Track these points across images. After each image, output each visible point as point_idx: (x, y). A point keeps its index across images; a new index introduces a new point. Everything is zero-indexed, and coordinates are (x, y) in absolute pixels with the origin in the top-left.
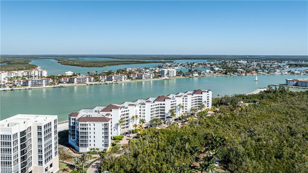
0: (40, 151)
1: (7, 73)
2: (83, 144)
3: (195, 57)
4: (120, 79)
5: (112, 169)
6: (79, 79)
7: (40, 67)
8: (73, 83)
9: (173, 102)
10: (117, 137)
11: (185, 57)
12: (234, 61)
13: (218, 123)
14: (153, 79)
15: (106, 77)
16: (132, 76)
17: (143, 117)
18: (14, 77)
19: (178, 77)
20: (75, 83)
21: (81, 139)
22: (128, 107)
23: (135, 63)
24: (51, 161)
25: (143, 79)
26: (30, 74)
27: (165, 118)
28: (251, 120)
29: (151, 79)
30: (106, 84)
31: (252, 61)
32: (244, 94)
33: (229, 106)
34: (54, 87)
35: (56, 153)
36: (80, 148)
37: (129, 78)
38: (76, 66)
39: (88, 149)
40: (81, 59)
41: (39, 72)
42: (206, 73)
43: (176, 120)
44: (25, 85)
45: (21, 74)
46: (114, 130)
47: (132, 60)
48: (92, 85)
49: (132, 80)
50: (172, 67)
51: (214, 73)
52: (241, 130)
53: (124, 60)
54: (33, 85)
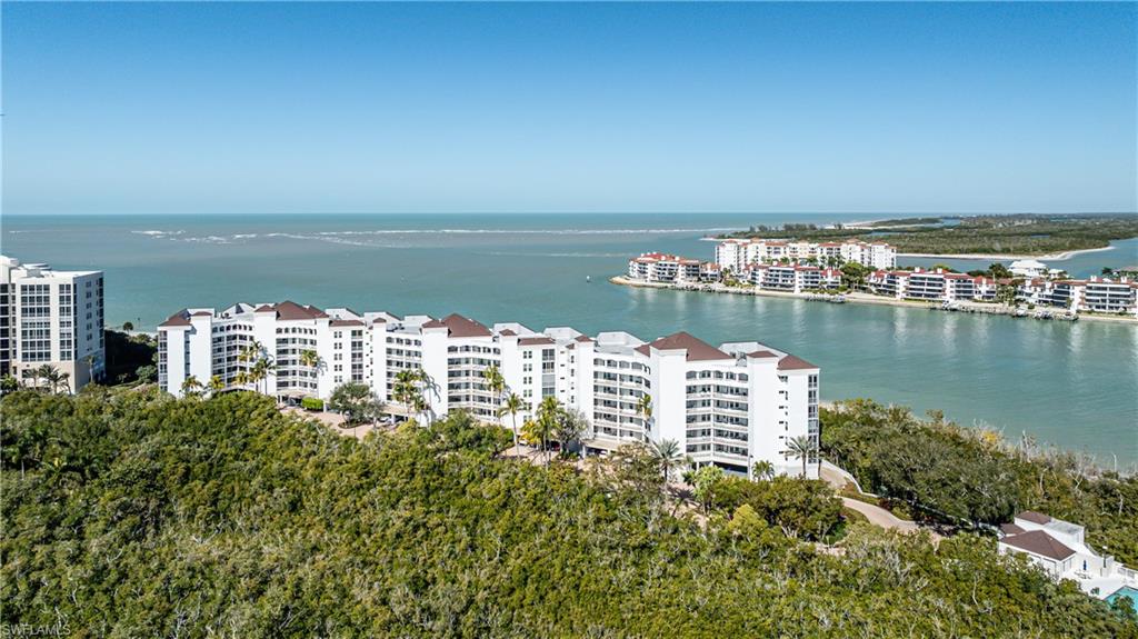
6: (919, 284)
8: (893, 293)
20: (898, 297)
26: (835, 255)
41: (862, 250)
45: (807, 251)
48: (971, 312)
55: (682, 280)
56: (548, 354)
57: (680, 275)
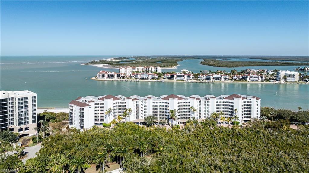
1: (132, 68)
4: (219, 79)
6: (179, 77)
14: (262, 82)
15: (205, 76)
16: (235, 77)
18: (136, 71)
19: (302, 82)
20: (174, 80)
22: (125, 100)
24: (27, 125)
25: (248, 81)
26: (148, 70)
27: (169, 118)
29: (259, 82)
34: (156, 82)
45: (141, 69)
48: (190, 82)
49: (234, 81)
54: (142, 78)
55: (116, 78)
56: (200, 102)
57: (115, 77)
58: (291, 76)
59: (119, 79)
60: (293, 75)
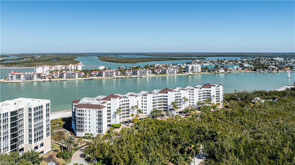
0: (30, 130)
1: (49, 67)
2: (79, 129)
3: (229, 54)
4: (144, 73)
5: (92, 153)
7: (82, 63)
8: (102, 76)
9: (178, 94)
10: (114, 125)
11: (219, 54)
12: (269, 58)
13: (222, 118)
14: (177, 74)
15: (131, 71)
16: (156, 71)
17: (145, 108)
18: (54, 70)
19: (203, 73)
20: (103, 77)
21: (78, 124)
22: (129, 98)
23: (166, 60)
24: (41, 140)
25: (167, 74)
26: (67, 68)
27: (168, 110)
28: (261, 117)
29: (175, 74)
30: (131, 77)
31: (290, 58)
32: (264, 90)
33: (239, 101)
34: (85, 80)
35: (48, 135)
36: (77, 132)
37: (153, 73)
38: (113, 62)
39: (83, 134)
40: (119, 57)
41: (74, 66)
42: (233, 70)
43: (181, 113)
44: (61, 77)
45: (60, 67)
46: (113, 118)
47: (165, 57)
48: (118, 78)
49: (156, 75)
50: (201, 63)
51: (242, 69)
52: (244, 127)
53: (157, 57)
54: (68, 77)
57: (35, 77)
58: (196, 68)
59: (40, 80)
60: (198, 68)
